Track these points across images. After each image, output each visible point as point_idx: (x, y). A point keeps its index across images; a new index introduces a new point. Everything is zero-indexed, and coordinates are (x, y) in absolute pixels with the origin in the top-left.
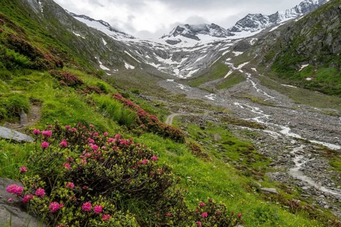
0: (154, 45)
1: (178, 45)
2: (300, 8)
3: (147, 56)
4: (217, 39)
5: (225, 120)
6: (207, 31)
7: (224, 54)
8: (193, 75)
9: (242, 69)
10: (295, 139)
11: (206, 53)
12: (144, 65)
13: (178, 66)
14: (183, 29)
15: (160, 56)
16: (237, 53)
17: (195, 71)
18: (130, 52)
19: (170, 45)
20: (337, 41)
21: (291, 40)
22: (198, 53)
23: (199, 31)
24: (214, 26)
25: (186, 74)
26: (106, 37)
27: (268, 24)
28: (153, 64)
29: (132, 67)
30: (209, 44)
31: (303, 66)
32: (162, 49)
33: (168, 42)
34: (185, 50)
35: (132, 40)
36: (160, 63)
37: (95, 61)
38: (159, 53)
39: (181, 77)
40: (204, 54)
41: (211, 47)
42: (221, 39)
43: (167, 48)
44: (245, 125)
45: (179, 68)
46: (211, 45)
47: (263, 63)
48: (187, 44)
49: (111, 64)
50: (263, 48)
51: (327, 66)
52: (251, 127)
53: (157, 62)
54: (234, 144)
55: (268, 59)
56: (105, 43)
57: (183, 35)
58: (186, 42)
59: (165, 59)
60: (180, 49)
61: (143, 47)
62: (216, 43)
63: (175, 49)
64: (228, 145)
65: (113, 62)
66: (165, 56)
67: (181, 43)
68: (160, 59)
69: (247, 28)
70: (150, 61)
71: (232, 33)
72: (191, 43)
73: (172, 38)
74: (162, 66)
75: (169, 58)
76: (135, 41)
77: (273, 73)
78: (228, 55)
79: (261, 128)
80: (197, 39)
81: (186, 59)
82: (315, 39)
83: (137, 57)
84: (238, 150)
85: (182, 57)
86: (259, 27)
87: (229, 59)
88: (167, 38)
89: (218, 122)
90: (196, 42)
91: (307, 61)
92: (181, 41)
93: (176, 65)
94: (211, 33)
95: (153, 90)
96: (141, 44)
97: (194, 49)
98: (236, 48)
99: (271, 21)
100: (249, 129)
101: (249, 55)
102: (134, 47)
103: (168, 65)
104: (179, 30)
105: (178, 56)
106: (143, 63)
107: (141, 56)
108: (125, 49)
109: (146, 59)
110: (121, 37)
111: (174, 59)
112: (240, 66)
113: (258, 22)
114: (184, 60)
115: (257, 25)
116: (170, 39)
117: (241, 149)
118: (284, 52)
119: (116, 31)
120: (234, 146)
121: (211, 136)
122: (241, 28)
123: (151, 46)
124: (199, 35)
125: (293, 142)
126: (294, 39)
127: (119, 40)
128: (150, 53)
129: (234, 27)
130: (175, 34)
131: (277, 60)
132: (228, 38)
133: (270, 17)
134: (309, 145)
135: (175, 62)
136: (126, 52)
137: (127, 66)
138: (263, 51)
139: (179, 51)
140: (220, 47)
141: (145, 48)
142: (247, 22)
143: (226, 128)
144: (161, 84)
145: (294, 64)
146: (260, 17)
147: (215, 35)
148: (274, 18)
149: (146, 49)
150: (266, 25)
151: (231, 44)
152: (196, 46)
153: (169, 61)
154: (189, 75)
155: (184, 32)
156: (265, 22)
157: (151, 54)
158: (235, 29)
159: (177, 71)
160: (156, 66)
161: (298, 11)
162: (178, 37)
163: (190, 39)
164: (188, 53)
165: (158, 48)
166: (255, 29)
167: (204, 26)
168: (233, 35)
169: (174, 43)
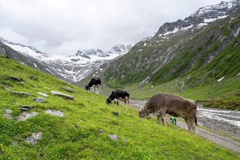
1: (78, 62)
3: (59, 70)
6: (95, 53)
14: (81, 52)
17: (83, 78)
19: (74, 62)
22: (86, 68)
23: (91, 53)
24: (99, 51)
26: (36, 62)
28: (62, 75)
30: (93, 62)
32: (68, 65)
33: (72, 60)
34: (81, 66)
36: (66, 73)
38: (66, 68)
40: (89, 68)
41: (94, 64)
43: (71, 64)
45: (76, 76)
53: (64, 73)
57: (81, 56)
58: (82, 60)
60: (79, 65)
61: (57, 65)
63: (75, 65)
66: (69, 70)
67: (80, 61)
68: (66, 71)
69: (117, 52)
70: (61, 72)
71: (109, 54)
72: (85, 60)
73: (75, 58)
74: (67, 75)
75: (71, 70)
80: (89, 58)
81: (81, 71)
83: (53, 71)
88: (72, 58)
90: (88, 60)
92: (79, 59)
93: (75, 74)
94: (97, 55)
96: (56, 63)
97: (85, 65)
102: (51, 64)
103: (70, 74)
104: (79, 53)
105: (76, 69)
106: (56, 74)
107: (55, 70)
108: (47, 67)
109: (58, 72)
110: (44, 57)
111: (74, 71)
113: (122, 49)
114: (79, 71)
115: (122, 51)
119: (40, 53)
122: (114, 52)
123: (62, 63)
124: (90, 56)
127: (43, 60)
128: (61, 68)
129: (110, 51)
130: (77, 55)
133: (128, 46)
135: (75, 73)
136: (47, 69)
139: (77, 66)
142: (116, 49)
146: (123, 46)
147: (99, 56)
149: (58, 66)
152: (87, 63)
153: (71, 72)
154: (79, 80)
155: (82, 54)
156: (125, 49)
157: (62, 68)
159: (74, 78)
160: (64, 76)
162: (79, 57)
163: (85, 58)
164: (81, 68)
165: (66, 64)
166: (120, 53)
167: (93, 50)
168: (109, 56)
169: (76, 60)
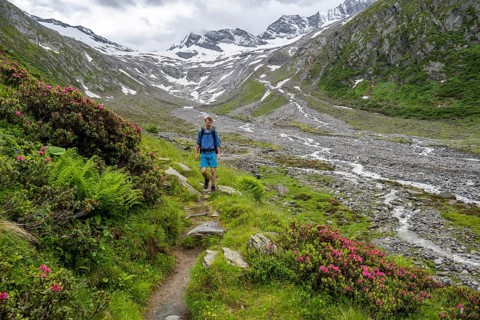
0: (161, 60)
1: (194, 59)
2: (345, 7)
3: (153, 76)
4: (245, 49)
5: (280, 160)
6: (232, 38)
7: (256, 69)
8: (217, 98)
9: (283, 87)
10: (380, 181)
11: (233, 69)
12: (149, 89)
13: (197, 88)
14: (199, 37)
15: (170, 75)
16: (274, 68)
17: (221, 93)
18: (127, 71)
19: (184, 60)
20: (395, 48)
21: (340, 49)
22: (222, 69)
23: (220, 39)
24: (240, 32)
25: (207, 98)
26: (90, 51)
27: (307, 28)
28: (162, 87)
29: (133, 92)
30: (235, 56)
31: (358, 81)
32: (173, 65)
33: (180, 54)
34: (203, 65)
35: (129, 54)
36: (171, 84)
37: (78, 85)
38: (168, 70)
39: (202, 102)
40: (229, 70)
41: (238, 60)
42: (251, 49)
43: (179, 64)
44: (309, 167)
45: (197, 91)
46: (238, 58)
47: (307, 79)
48: (205, 57)
49: (102, 89)
50: (306, 60)
51: (386, 81)
52: (317, 168)
53: (167, 83)
54: (309, 198)
55: (313, 74)
56: (90, 59)
57: (199, 45)
58: (204, 54)
59: (177, 78)
60: (198, 63)
61: (145, 63)
62: (245, 55)
63: (191, 64)
64: (301, 201)
65: (104, 86)
66: (177, 75)
67: (198, 56)
68: (171, 79)
69: (282, 34)
70: (156, 81)
71: (263, 40)
72: (212, 55)
73: (185, 49)
74: (175, 88)
75: (182, 77)
76: (134, 54)
77: (322, 92)
78: (262, 70)
79: (330, 169)
80: (219, 49)
81: (207, 77)
82: (369, 46)
83: (138, 77)
84: (319, 208)
85: (201, 75)
86: (297, 33)
87: (263, 76)
88: (177, 50)
89: (273, 164)
90: (219, 53)
91: (361, 74)
92: (196, 53)
93: (194, 86)
94: (237, 42)
95: (168, 123)
96: (143, 60)
97: (216, 64)
98: (271, 61)
99: (311, 24)
100: (316, 171)
101: (289, 69)
102: (132, 63)
103: (182, 87)
104: (192, 39)
105: (194, 74)
106: (147, 85)
107: (143, 75)
108: (120, 67)
109: (151, 79)
110: (113, 49)
111: (190, 77)
112: (280, 85)
113: (296, 26)
114: (203, 79)
115: (295, 30)
116: (182, 50)
117: (321, 204)
118: (333, 64)
119: (104, 42)
120: (310, 201)
121: (273, 188)
122: (274, 35)
123: (156, 60)
124: (221, 45)
125: (379, 186)
126: (344, 48)
127: (110, 53)
128: (156, 71)
129: (265, 33)
130: (188, 44)
131: (325, 75)
132: (259, 47)
133: (309, 18)
134: (402, 189)
135: (192, 83)
136: (121, 70)
137: (125, 90)
138: (307, 63)
139: (196, 66)
140: (250, 60)
141: (148, 63)
142: (281, 27)
143: (287, 173)
144: (176, 114)
145: (347, 79)
146: (298, 19)
147: (241, 44)
148: (315, 20)
149: (150, 66)
150: (306, 29)
151: (264, 56)
152: (218, 60)
153: (183, 81)
154: (212, 100)
155: (201, 41)
156: (304, 26)
157: (158, 72)
158: (267, 36)
159: (195, 95)
160: (167, 89)
161: (342, 12)
162: (193, 48)
163: (210, 50)
164: (206, 70)
165: (166, 63)
166: (292, 35)
167: (226, 32)
168: (265, 43)
169: (188, 55)
